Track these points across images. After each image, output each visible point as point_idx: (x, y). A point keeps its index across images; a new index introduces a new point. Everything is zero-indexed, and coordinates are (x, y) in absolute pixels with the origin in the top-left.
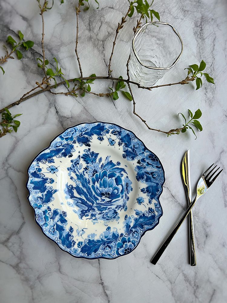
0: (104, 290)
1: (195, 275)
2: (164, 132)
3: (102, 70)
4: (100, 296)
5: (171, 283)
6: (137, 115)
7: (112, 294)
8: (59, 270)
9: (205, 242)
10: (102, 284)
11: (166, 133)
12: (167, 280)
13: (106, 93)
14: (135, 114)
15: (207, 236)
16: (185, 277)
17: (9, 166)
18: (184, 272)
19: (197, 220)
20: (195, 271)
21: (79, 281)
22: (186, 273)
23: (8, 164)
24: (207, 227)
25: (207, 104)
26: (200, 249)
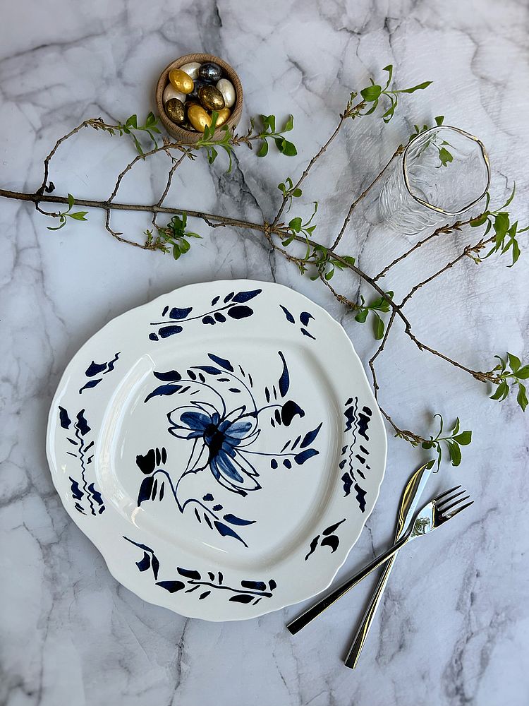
0: (179, 660)
2: (395, 427)
4: (166, 668)
5: (302, 701)
6: (372, 370)
7: (190, 672)
8: (118, 588)
9: (393, 656)
10: (181, 647)
11: (397, 430)
12: (297, 692)
14: (371, 365)
15: (401, 647)
18: (333, 693)
21: (143, 622)
22: (335, 696)
24: (409, 630)
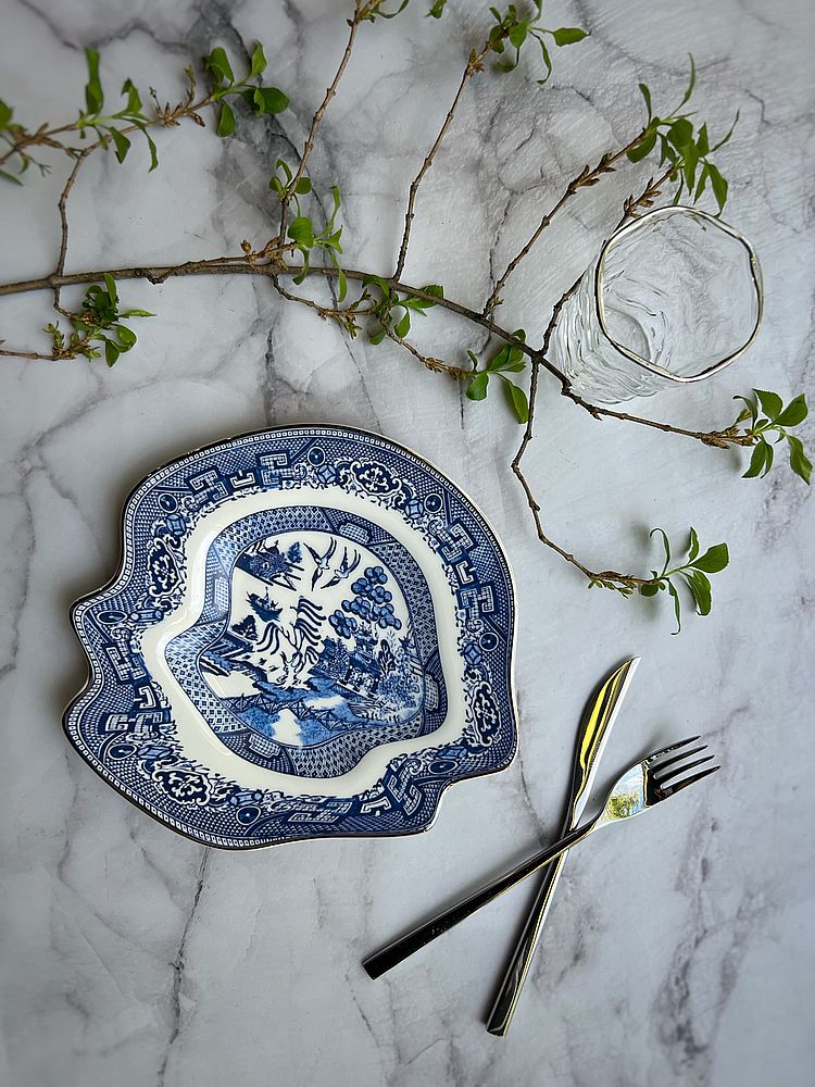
0: (177, 992)
1: (488, 1067)
2: (584, 570)
3: (472, 284)
4: (153, 1005)
5: (400, 1058)
6: (521, 478)
7: (196, 1013)
8: (61, 865)
9: (563, 974)
10: (179, 968)
11: (590, 574)
12: (391, 1042)
13: (453, 365)
14: (516, 471)
15: (577, 958)
16: (451, 1059)
17: (40, 464)
18: (457, 1043)
19: (569, 892)
20: (492, 1051)
21: (107, 926)
22: (460, 1046)
23: (41, 457)
24: (592, 928)
25: (760, 536)
26: (538, 989)
